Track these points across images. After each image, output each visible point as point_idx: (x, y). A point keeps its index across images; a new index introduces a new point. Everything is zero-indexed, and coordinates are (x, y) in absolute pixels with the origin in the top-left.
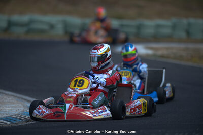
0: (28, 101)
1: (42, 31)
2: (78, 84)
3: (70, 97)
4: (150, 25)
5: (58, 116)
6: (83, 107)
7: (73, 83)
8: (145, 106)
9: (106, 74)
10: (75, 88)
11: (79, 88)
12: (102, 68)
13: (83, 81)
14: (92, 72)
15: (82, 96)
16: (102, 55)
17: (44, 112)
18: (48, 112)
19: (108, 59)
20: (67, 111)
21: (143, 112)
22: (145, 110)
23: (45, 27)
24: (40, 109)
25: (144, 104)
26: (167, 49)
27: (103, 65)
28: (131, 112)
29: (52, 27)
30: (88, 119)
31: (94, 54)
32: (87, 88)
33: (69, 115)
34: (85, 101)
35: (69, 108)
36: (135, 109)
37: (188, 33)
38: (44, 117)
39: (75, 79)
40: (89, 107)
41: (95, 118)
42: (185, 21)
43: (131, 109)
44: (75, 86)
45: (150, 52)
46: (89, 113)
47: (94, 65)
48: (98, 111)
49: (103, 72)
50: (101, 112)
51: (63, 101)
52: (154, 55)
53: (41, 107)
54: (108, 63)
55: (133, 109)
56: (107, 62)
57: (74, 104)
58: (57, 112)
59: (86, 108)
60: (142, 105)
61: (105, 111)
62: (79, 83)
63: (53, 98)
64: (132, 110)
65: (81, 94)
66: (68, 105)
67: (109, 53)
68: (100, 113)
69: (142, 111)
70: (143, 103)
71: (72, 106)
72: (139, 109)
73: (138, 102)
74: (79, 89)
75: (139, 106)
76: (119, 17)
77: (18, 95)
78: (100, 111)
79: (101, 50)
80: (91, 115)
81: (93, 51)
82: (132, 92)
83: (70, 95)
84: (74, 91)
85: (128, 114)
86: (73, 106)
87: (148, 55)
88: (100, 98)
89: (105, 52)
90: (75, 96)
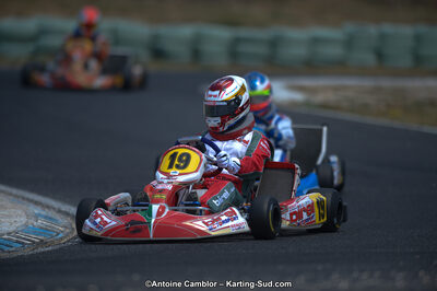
0: (37, 203)
2: (176, 162)
3: (161, 191)
4: (298, 37)
5: (134, 232)
6: (188, 211)
7: (166, 161)
8: (323, 208)
9: (240, 141)
10: (171, 172)
11: (179, 171)
12: (231, 128)
13: (189, 156)
14: (208, 137)
15: (188, 188)
16: (228, 102)
17: (106, 223)
18: (114, 223)
19: (242, 109)
20: (153, 221)
21: (317, 220)
22: (321, 216)
24: (97, 216)
25: (320, 203)
26: (336, 89)
27: (232, 122)
28: (292, 221)
30: (199, 237)
31: (212, 99)
32: (197, 171)
33: (159, 228)
34: (192, 199)
35: (159, 214)
36: (299, 214)
37: (380, 55)
38: (107, 234)
39: (172, 152)
40: (201, 211)
41: (213, 234)
42: (373, 30)
43: (291, 215)
44: (170, 167)
45: (298, 97)
46: (200, 223)
47: (214, 122)
48: (219, 218)
49: (233, 137)
50: (227, 221)
51: (146, 199)
52: (307, 104)
53: (100, 212)
54: (244, 118)
55: (295, 213)
56: (241, 115)
57: (170, 205)
58: (132, 223)
59: (194, 212)
60: (315, 205)
61: (234, 219)
62: (180, 160)
63: (128, 194)
64: (294, 217)
65: (186, 185)
66: (155, 208)
67: (245, 97)
68: (223, 222)
69: (316, 217)
70: (318, 202)
71: (163, 208)
72: (308, 214)
73: (306, 200)
74: (180, 174)
75: (309, 209)
77: (15, 191)
78: (224, 218)
79: (228, 90)
80: (204, 228)
81: (210, 92)
82: (294, 177)
83: (160, 187)
84: (169, 178)
85: (285, 224)
86: (167, 210)
87: (294, 104)
88: (226, 195)
89: (236, 95)
90: (170, 187)
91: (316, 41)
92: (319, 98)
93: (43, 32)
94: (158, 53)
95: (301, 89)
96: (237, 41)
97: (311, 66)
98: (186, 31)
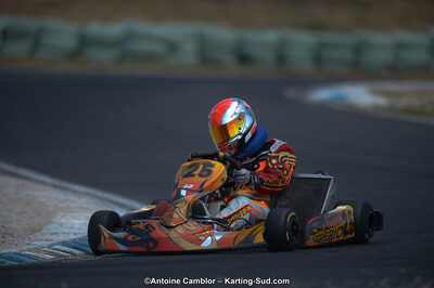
0: (122, 206)
1: (151, 57)
4: (383, 43)
23: (157, 48)
29: (172, 47)
45: (382, 101)
52: (391, 108)
76: (315, 27)
77: (100, 194)
87: (377, 108)
91: (400, 46)
92: (404, 103)
93: (129, 37)
94: (243, 58)
95: (385, 94)
96: (322, 46)
97: (396, 71)
98: (271, 36)
